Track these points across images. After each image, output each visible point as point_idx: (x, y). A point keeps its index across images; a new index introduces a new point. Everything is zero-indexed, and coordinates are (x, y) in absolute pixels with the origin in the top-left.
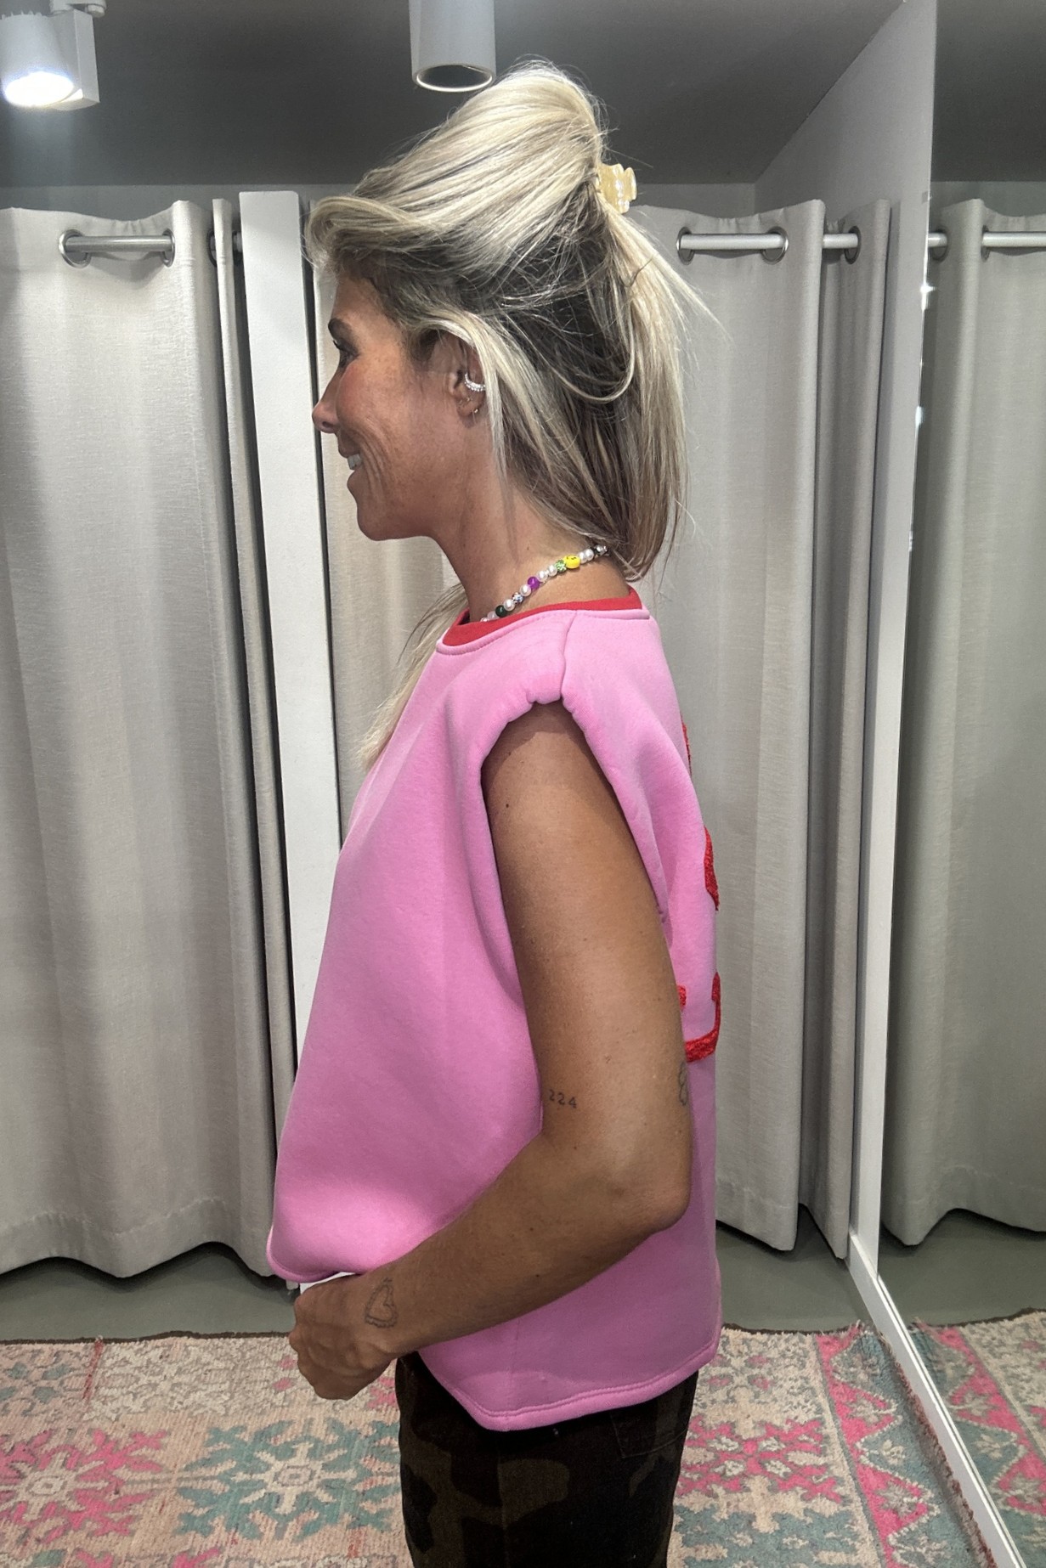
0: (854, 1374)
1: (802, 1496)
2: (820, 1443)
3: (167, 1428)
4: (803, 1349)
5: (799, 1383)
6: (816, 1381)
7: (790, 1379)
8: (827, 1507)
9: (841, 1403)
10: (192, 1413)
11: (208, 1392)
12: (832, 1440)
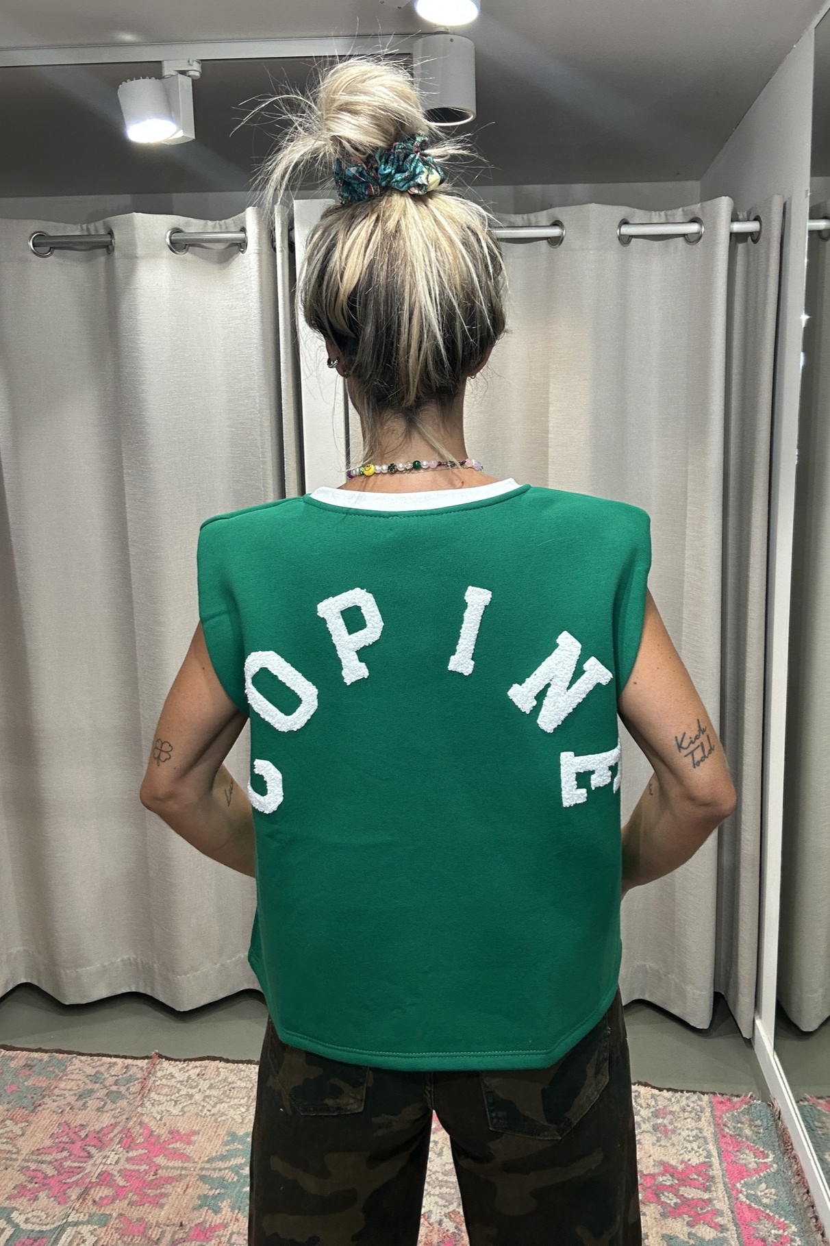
0: (741, 1129)
1: (687, 1223)
2: (707, 1181)
3: (197, 1129)
4: (700, 1106)
5: (694, 1133)
6: (709, 1132)
7: (688, 1129)
8: (707, 1233)
9: (727, 1151)
10: (217, 1119)
11: (232, 1103)
12: (717, 1180)
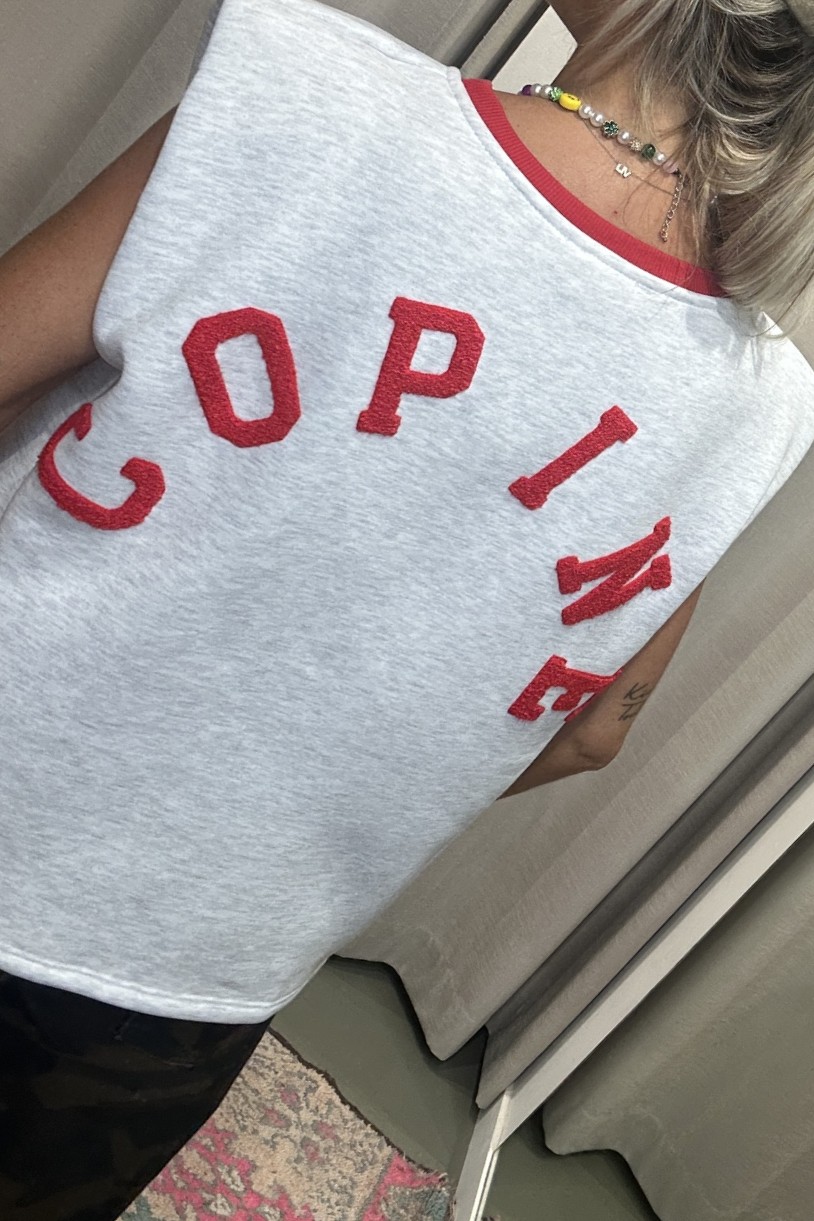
4: (375, 1155)
6: (360, 1195)
